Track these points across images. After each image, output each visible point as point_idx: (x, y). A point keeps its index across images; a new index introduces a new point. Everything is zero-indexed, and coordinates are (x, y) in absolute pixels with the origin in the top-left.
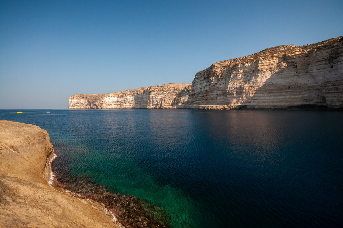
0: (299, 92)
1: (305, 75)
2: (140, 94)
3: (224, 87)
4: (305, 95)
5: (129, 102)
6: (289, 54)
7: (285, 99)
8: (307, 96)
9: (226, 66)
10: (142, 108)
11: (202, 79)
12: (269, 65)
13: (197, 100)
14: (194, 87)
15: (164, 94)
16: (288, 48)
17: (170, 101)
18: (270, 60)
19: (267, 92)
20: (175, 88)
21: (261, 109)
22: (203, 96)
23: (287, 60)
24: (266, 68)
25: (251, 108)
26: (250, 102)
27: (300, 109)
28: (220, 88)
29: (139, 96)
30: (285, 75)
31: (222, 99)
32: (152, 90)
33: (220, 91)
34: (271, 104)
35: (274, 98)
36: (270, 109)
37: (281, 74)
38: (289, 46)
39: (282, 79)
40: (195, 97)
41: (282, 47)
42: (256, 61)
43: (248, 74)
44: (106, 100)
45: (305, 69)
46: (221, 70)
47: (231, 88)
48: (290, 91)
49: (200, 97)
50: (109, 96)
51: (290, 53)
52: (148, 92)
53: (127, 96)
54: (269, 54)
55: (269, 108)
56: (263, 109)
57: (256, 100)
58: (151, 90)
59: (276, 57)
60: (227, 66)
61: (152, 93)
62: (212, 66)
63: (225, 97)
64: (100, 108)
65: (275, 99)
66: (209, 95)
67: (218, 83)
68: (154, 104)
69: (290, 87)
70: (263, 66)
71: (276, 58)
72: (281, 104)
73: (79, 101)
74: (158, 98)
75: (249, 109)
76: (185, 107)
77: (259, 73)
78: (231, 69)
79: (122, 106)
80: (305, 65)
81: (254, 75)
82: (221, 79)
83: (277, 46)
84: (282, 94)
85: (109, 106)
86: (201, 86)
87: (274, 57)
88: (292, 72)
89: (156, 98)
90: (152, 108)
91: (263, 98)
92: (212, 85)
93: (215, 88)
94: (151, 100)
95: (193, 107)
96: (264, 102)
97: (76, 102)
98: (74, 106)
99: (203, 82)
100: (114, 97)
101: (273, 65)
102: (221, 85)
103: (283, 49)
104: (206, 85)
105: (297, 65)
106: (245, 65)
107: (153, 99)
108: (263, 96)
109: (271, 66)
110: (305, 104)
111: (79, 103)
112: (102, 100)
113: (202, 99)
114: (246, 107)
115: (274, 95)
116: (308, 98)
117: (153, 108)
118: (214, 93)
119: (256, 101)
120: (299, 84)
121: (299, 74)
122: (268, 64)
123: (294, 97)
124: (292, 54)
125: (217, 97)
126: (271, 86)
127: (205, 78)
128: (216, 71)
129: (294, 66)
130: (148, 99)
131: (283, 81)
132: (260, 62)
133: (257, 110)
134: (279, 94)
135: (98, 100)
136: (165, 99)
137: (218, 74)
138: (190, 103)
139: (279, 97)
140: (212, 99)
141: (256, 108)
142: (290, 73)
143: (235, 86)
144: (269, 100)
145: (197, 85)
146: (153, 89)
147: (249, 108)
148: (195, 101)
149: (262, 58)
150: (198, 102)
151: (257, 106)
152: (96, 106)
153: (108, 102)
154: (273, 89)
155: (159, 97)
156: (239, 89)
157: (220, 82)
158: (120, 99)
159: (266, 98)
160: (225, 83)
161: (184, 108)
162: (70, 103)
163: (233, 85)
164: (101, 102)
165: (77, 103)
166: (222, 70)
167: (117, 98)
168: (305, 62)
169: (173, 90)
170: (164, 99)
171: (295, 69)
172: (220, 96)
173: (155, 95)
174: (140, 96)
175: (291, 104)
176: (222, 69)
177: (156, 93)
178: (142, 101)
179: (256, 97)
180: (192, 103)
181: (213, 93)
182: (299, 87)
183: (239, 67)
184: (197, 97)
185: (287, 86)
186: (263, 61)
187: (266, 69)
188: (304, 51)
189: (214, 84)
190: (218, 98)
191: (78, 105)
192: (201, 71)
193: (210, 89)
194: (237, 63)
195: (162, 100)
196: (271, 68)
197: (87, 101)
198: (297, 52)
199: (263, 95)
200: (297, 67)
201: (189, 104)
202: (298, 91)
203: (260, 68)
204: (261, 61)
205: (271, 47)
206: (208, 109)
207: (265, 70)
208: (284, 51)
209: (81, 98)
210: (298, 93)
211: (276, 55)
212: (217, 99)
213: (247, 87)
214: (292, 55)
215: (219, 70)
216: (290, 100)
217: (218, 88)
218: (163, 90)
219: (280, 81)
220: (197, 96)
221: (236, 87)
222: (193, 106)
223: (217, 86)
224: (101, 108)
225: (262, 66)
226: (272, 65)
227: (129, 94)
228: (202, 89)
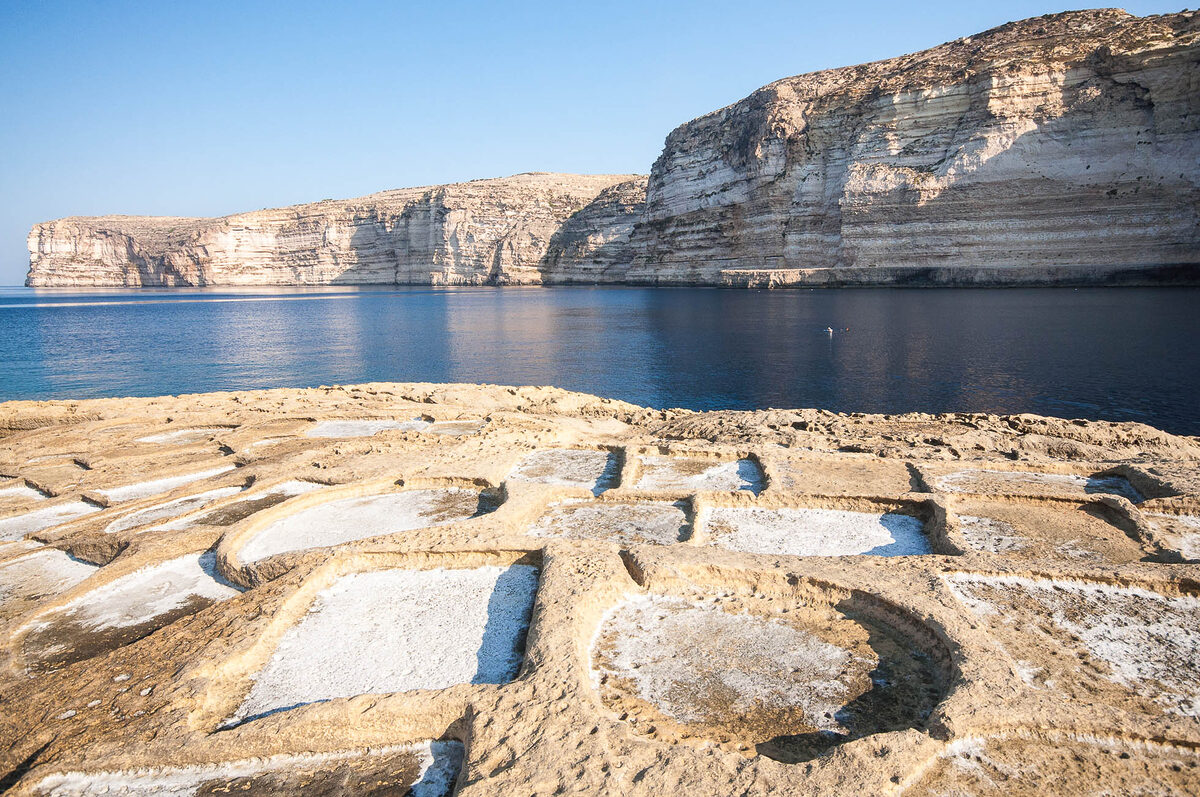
0: (1154, 212)
1: (1186, 143)
2: (387, 218)
3: (821, 189)
4: (1176, 227)
5: (334, 257)
6: (1120, 47)
7: (1094, 241)
8: (1186, 230)
9: (827, 95)
10: (403, 284)
11: (709, 154)
12: (1034, 95)
13: (684, 245)
14: (664, 190)
15: (509, 220)
16: (1107, 21)
17: (536, 253)
18: (1037, 75)
19: (1020, 213)
20: (555, 196)
21: (999, 283)
22: (716, 231)
23: (1110, 75)
24: (1021, 107)
25: (954, 280)
26: (944, 257)
27: (1157, 283)
28: (802, 195)
29: (384, 228)
30: (1100, 139)
31: (810, 242)
32: (453, 200)
33: (800, 210)
34: (1032, 261)
35: (1045, 236)
36: (1037, 285)
37: (1080, 134)
38: (1107, 14)
39: (1086, 159)
40: (673, 235)
41: (1078, 17)
42: (971, 76)
43: (934, 134)
44: (221, 246)
45: (1185, 116)
46: (804, 115)
47: (862, 194)
48: (1112, 208)
49: (701, 236)
50: (237, 229)
51: (1123, 43)
52: (431, 209)
53: (322, 227)
54: (1029, 48)
55: (1032, 278)
56: (1006, 283)
57: (972, 245)
58: (448, 202)
59: (1062, 58)
60: (830, 96)
61: (453, 217)
62: (758, 93)
63: (823, 233)
64: (195, 281)
65: (1049, 243)
66: (743, 226)
67: (792, 173)
68: (464, 265)
69: (1114, 192)
70: (1008, 100)
71: (1062, 65)
72: (1074, 262)
73: (80, 248)
74: (483, 236)
75: (947, 283)
76: (606, 278)
77: (987, 132)
78: (852, 111)
79: (303, 274)
80: (1188, 100)
81: (962, 137)
82: (804, 156)
83: (1055, 11)
84: (1082, 221)
85: (241, 272)
86: (701, 187)
87: (1056, 59)
88: (1127, 127)
89: (470, 237)
90: (455, 284)
91: (1002, 238)
92: (764, 179)
93: (777, 193)
94: (450, 249)
95: (660, 278)
96: (1003, 255)
97: (68, 256)
98: (61, 273)
99: (716, 169)
100: (262, 231)
101: (1049, 97)
102: (806, 180)
103: (1087, 28)
104: (728, 180)
105: (1154, 95)
106: (926, 93)
107: (457, 240)
108: (1002, 231)
109: (1040, 101)
110: (1177, 262)
111: (86, 259)
112: (203, 247)
113: (708, 242)
114: (930, 277)
115: (1046, 224)
116: (1187, 239)
117: (459, 284)
118: (773, 217)
119: (971, 249)
120: (1156, 180)
121: (1162, 138)
122: (1027, 90)
123: (1129, 232)
124: (1135, 47)
125: (784, 235)
126: (1038, 187)
127: (725, 149)
128: (783, 120)
129: (1137, 99)
130: (432, 242)
131: (1089, 167)
132: (995, 81)
133: (983, 286)
134: (1067, 220)
135: (182, 243)
136: (514, 243)
137: (790, 132)
138: (642, 261)
139: (1066, 235)
140: (761, 241)
141: (977, 279)
142: (1121, 130)
143: (877, 185)
144: (1024, 247)
145: (683, 182)
146: (457, 199)
147: (944, 279)
148: (671, 253)
149: (1003, 62)
150: (690, 254)
151: (980, 273)
152: (177, 273)
153: (236, 255)
154: (1044, 200)
155: (486, 236)
156: (897, 200)
157: (799, 171)
158: (293, 243)
159: (1012, 237)
160: (821, 175)
161: (602, 283)
162: (34, 257)
163: (870, 182)
164: (202, 255)
165: (72, 260)
166: (808, 112)
167: (277, 236)
168: (1189, 85)
169: (547, 205)
170: (510, 243)
171: (1140, 114)
172: (801, 231)
173: (466, 225)
174: (389, 230)
175: (1118, 262)
176: (807, 108)
177: (470, 214)
178: (405, 252)
179: (973, 232)
180: (655, 258)
181: (766, 217)
182: (1157, 193)
183: (896, 99)
184: (684, 233)
185: (1103, 188)
186: (1008, 79)
187: (1022, 112)
188: (1189, 39)
189: (771, 179)
190: (792, 237)
191: (82, 267)
192: (700, 120)
193: (752, 199)
194: (886, 85)
195: (500, 248)
196: (1039, 109)
197: (122, 250)
198: (1152, 39)
199: (1000, 224)
200: (1150, 105)
201: (638, 266)
202: (1146, 210)
203: (995, 106)
204: (1000, 77)
205: (1027, 17)
206: (763, 286)
207: (1016, 119)
208: (1091, 35)
209: (91, 237)
210: (1148, 219)
211: (1065, 51)
212: (784, 244)
213: (934, 190)
214: (1135, 52)
215: (794, 116)
216: (1114, 245)
217: (788, 193)
218: (503, 202)
219: (1073, 168)
220: (681, 229)
221: (885, 192)
222: (659, 273)
223: (783, 185)
224: (203, 285)
225: (1001, 98)
226: (1044, 94)
227: (333, 218)
228: (710, 200)
